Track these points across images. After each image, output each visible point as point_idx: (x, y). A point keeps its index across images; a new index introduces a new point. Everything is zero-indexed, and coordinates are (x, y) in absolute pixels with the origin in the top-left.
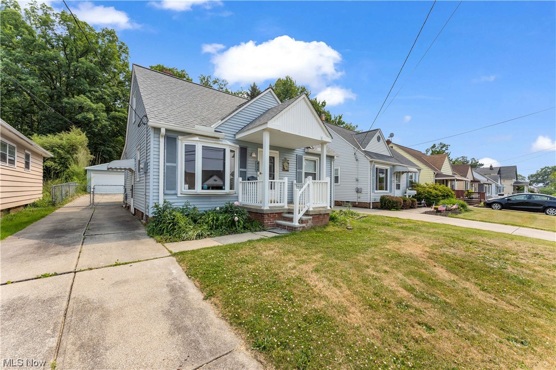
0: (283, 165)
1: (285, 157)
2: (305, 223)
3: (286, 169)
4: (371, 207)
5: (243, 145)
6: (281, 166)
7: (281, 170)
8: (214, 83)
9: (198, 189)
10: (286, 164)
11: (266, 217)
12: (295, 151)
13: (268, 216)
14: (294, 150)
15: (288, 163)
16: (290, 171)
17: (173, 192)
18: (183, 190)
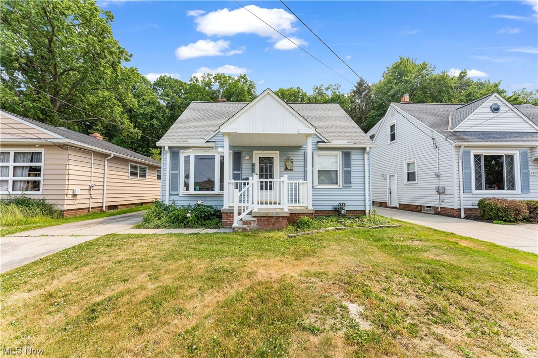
0: (286, 165)
1: (288, 155)
2: (246, 224)
3: (289, 168)
4: (463, 215)
5: (237, 150)
6: (283, 165)
7: (283, 170)
8: (327, 90)
9: (192, 191)
10: (289, 164)
11: (224, 216)
12: (302, 149)
13: (227, 215)
14: (301, 147)
15: (292, 162)
16: (294, 170)
17: (176, 193)
18: (183, 191)
